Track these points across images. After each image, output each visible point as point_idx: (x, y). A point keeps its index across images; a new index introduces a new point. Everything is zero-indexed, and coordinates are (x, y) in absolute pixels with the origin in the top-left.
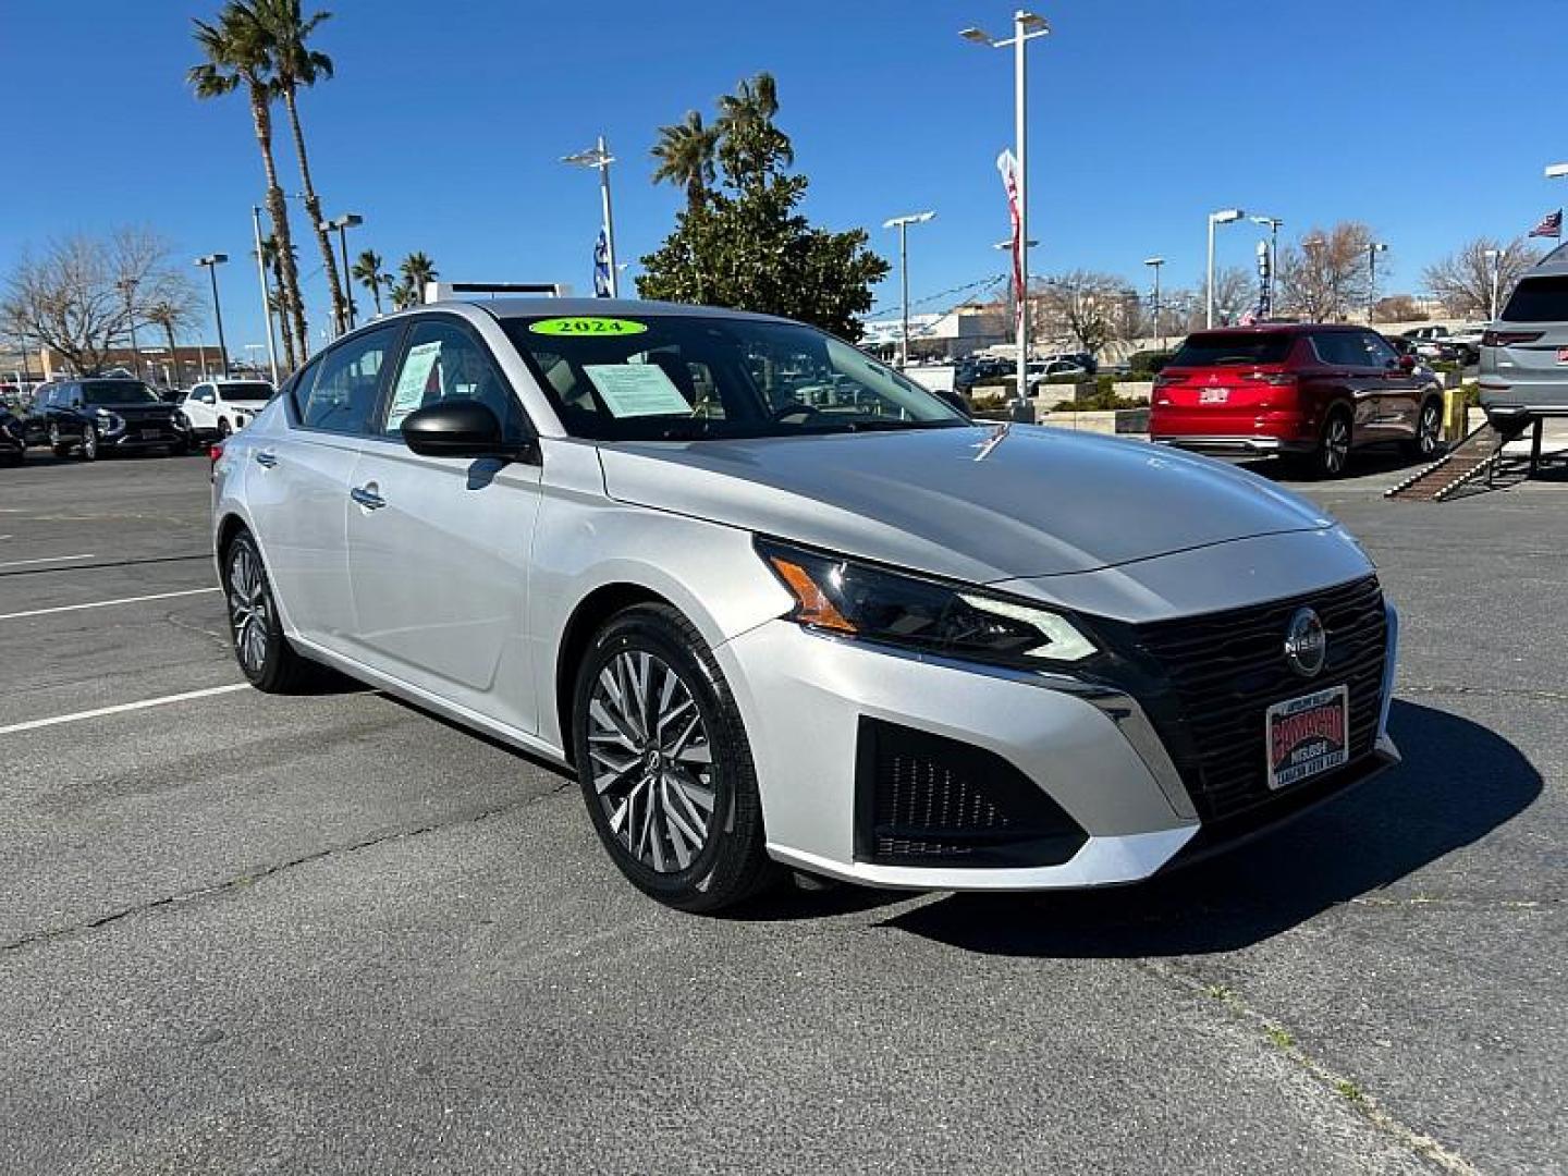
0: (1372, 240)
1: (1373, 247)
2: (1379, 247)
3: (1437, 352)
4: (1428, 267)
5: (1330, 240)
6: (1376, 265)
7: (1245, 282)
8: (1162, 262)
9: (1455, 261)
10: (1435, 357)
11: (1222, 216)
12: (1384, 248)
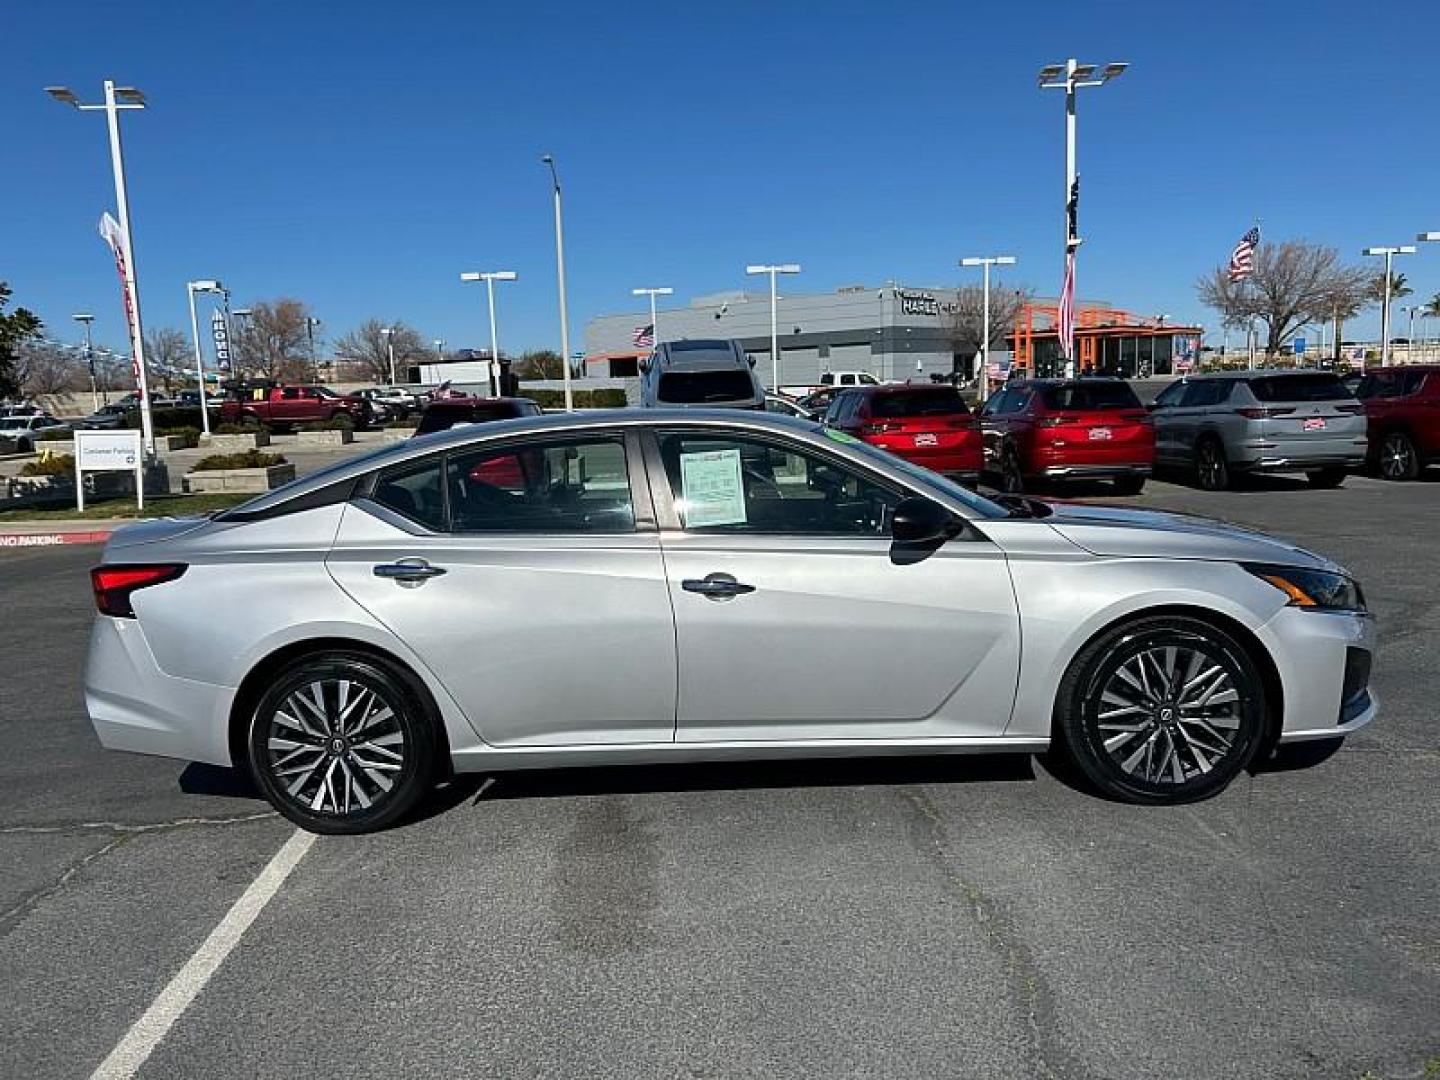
0: (310, 315)
1: (310, 321)
2: (314, 321)
3: (382, 410)
4: (336, 338)
5: (273, 312)
6: (314, 336)
7: (182, 342)
8: (92, 319)
9: (356, 337)
10: (381, 414)
11: (201, 285)
12: (318, 322)
